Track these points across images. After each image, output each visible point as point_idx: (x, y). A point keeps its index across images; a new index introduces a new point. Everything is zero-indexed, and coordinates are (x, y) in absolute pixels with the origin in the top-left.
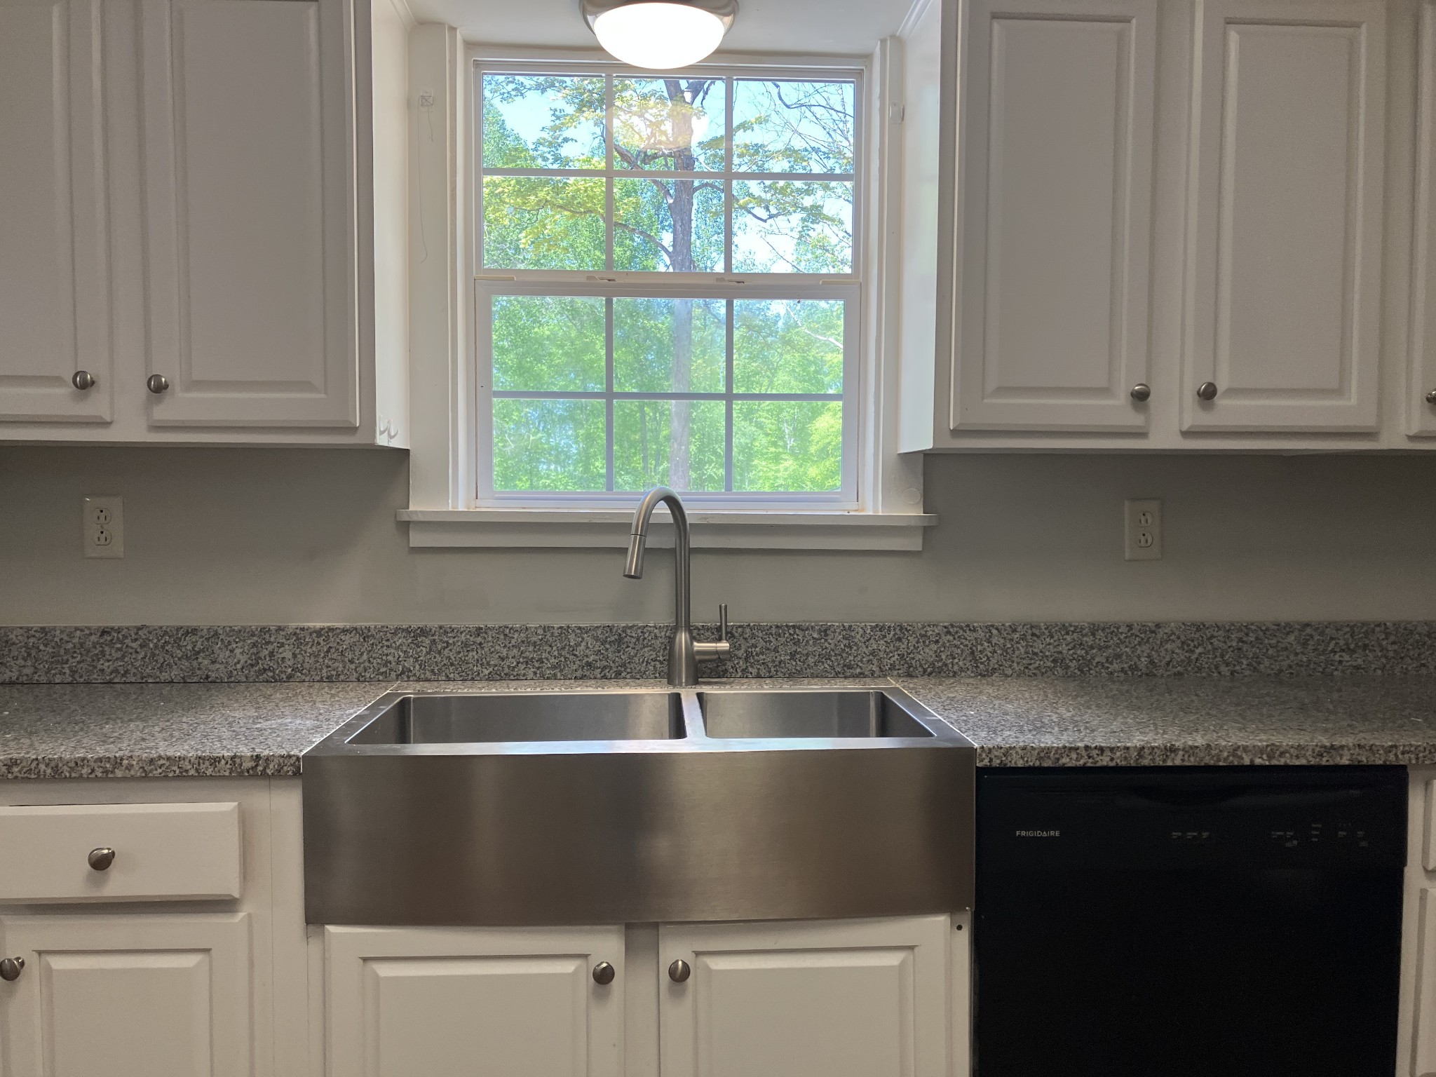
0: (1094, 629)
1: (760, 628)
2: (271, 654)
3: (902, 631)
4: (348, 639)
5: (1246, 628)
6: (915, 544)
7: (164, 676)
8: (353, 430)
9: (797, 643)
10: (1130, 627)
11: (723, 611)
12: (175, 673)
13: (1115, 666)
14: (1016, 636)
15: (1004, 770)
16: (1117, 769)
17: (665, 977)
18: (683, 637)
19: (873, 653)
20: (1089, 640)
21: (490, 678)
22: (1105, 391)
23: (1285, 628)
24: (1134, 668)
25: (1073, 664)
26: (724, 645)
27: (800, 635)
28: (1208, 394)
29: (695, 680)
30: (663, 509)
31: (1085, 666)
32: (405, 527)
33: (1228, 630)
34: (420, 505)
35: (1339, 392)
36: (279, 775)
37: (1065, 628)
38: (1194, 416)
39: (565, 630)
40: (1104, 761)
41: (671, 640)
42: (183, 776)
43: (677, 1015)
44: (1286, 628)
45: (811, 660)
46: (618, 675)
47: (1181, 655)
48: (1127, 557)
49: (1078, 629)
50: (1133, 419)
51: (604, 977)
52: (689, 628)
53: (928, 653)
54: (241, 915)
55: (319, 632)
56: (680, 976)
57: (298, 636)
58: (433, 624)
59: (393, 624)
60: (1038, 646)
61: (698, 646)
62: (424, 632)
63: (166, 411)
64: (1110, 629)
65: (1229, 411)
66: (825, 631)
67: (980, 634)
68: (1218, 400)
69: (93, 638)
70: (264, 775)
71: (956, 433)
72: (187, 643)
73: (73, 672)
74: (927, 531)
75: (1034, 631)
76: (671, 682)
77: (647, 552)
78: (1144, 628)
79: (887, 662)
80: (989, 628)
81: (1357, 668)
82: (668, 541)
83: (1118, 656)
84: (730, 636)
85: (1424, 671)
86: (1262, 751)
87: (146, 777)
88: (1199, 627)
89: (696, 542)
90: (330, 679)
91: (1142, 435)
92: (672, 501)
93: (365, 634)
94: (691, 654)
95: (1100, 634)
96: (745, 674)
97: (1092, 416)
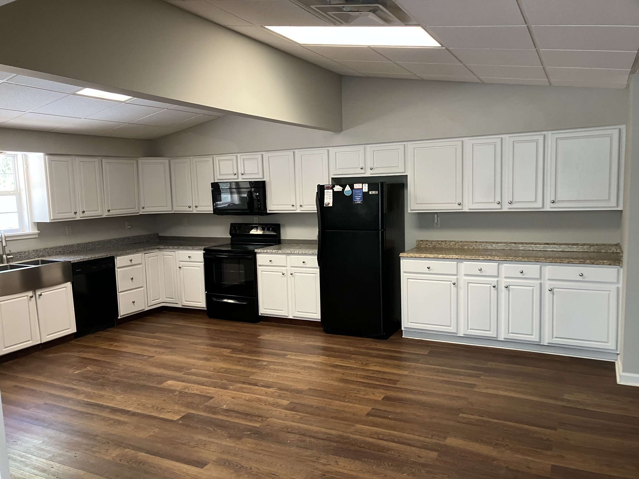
0: (65, 246)
1: (15, 253)
3: (37, 250)
5: (84, 244)
6: (37, 236)
9: (21, 255)
10: (69, 245)
14: (54, 249)
15: (75, 263)
16: (87, 261)
17: (37, 296)
18: (4, 256)
19: (33, 255)
20: (64, 248)
22: (71, 212)
23: (90, 243)
24: (71, 252)
25: (62, 252)
26: (12, 256)
27: (21, 253)
28: (83, 212)
33: (82, 244)
35: (98, 210)
37: (61, 247)
38: (82, 215)
40: (85, 260)
47: (77, 249)
49: (62, 247)
50: (74, 216)
51: (31, 297)
52: (6, 254)
56: (41, 295)
60: (57, 250)
61: (8, 257)
65: (86, 214)
66: (25, 252)
67: (49, 249)
71: (53, 220)
74: (39, 234)
75: (56, 248)
76: (2, 263)
78: (72, 245)
79: (35, 256)
80: (50, 248)
81: (99, 248)
83: (68, 250)
86: (100, 256)
88: (79, 244)
91: (75, 218)
94: (7, 259)
95: (66, 247)
97: (68, 216)
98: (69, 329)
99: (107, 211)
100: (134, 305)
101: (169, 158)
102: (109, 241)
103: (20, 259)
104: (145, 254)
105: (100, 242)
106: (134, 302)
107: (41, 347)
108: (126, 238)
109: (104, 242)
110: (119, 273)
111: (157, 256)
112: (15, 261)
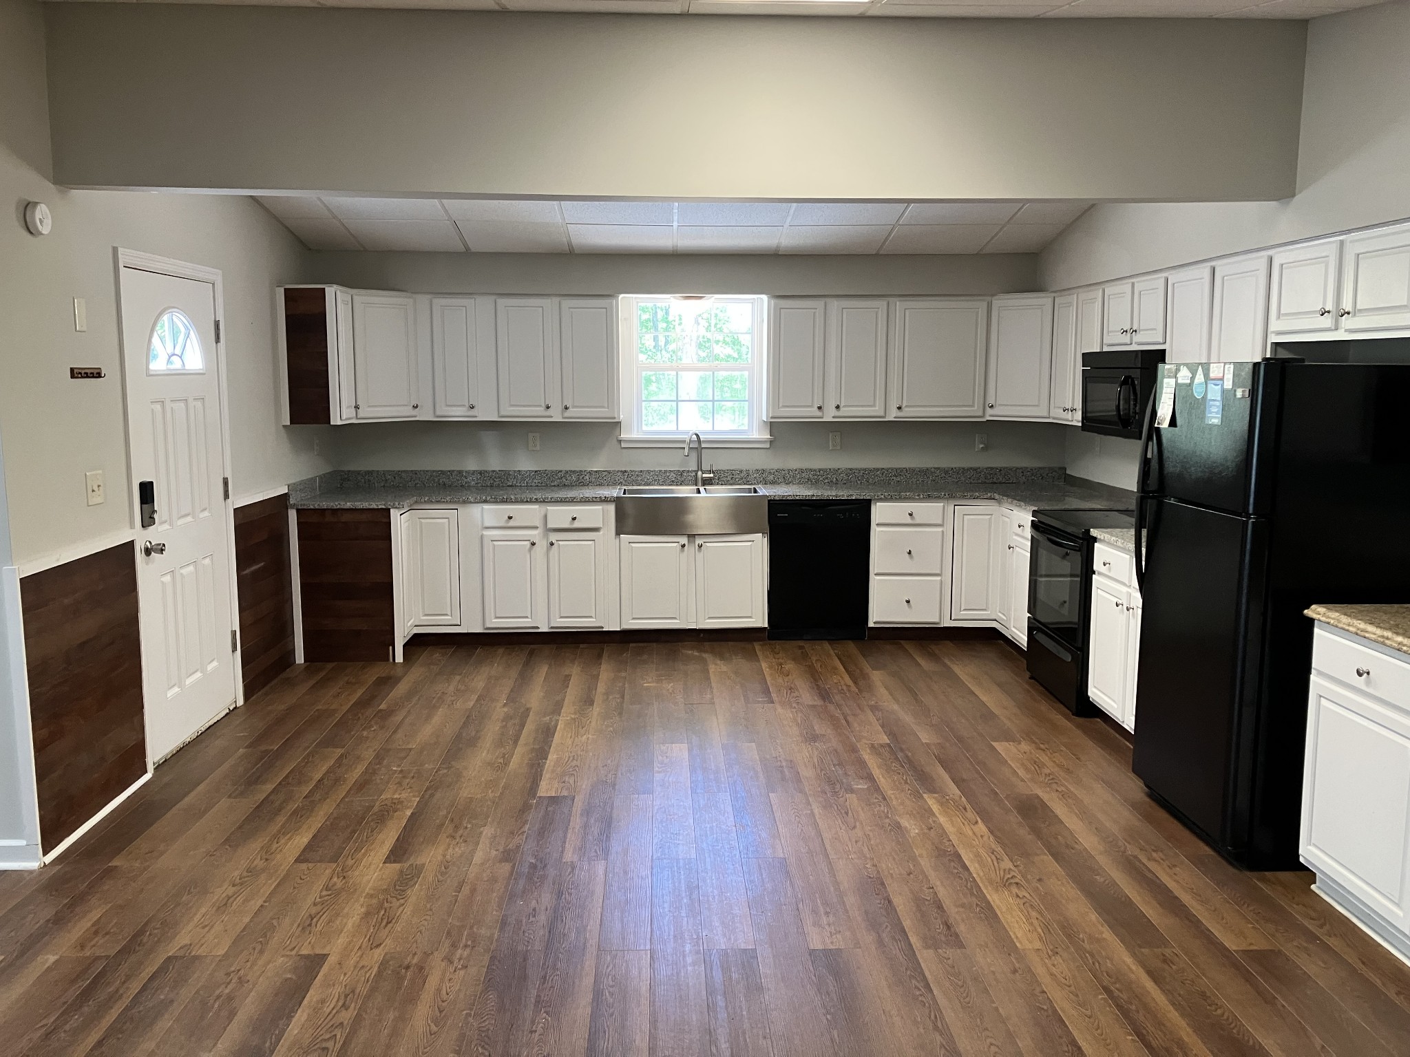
0: (820, 470)
1: (722, 471)
2: (583, 478)
3: (764, 471)
4: (605, 473)
5: (865, 470)
6: (767, 446)
7: (552, 484)
8: (615, 418)
9: (733, 475)
10: (830, 469)
11: (711, 466)
12: (556, 483)
13: (826, 481)
14: (798, 472)
15: (775, 500)
17: (697, 547)
18: (700, 473)
19: (756, 478)
20: (818, 473)
21: (644, 485)
22: (811, 406)
24: (832, 481)
25: (813, 481)
26: (712, 475)
27: (734, 472)
28: (838, 407)
29: (703, 485)
30: (695, 436)
31: (817, 481)
32: (620, 441)
33: (860, 470)
34: (623, 436)
35: (874, 406)
36: (610, 501)
37: (812, 470)
38: (835, 413)
39: (666, 471)
40: (797, 498)
41: (696, 474)
42: (589, 501)
43: (700, 556)
44: (878, 470)
45: (737, 480)
46: (681, 484)
47: (846, 478)
48: (831, 448)
49: (816, 470)
50: (819, 413)
51: (683, 546)
52: (701, 470)
53: (771, 477)
54: (601, 533)
55: (596, 472)
56: (700, 546)
57: (590, 473)
58: (628, 469)
59: (617, 470)
60: (804, 475)
61: (704, 475)
62: (625, 471)
63: (567, 414)
64: (825, 470)
65: (844, 411)
66: (741, 471)
67: (787, 472)
68: (842, 409)
69: (533, 473)
70: (607, 501)
71: (772, 418)
72: (559, 475)
73: (527, 483)
74: (771, 442)
75: (802, 471)
76: (696, 485)
77: (690, 448)
78: (836, 470)
80: (790, 470)
82: (696, 445)
83: (827, 478)
84: (713, 472)
85: (918, 482)
87: (581, 502)
88: (851, 469)
89: (703, 446)
90: (599, 485)
91: (824, 418)
92: (697, 435)
93: (609, 472)
94: (702, 478)
95: (821, 472)
96: (718, 484)
97: (808, 413)
98: (750, 617)
99: (895, 408)
100: (910, 607)
101: (1053, 295)
102: (925, 472)
103: (731, 482)
104: (955, 505)
105: (902, 470)
106: (908, 602)
107: (702, 635)
108: (969, 469)
109: (912, 471)
110: (877, 536)
111: (992, 515)
112: (722, 484)
